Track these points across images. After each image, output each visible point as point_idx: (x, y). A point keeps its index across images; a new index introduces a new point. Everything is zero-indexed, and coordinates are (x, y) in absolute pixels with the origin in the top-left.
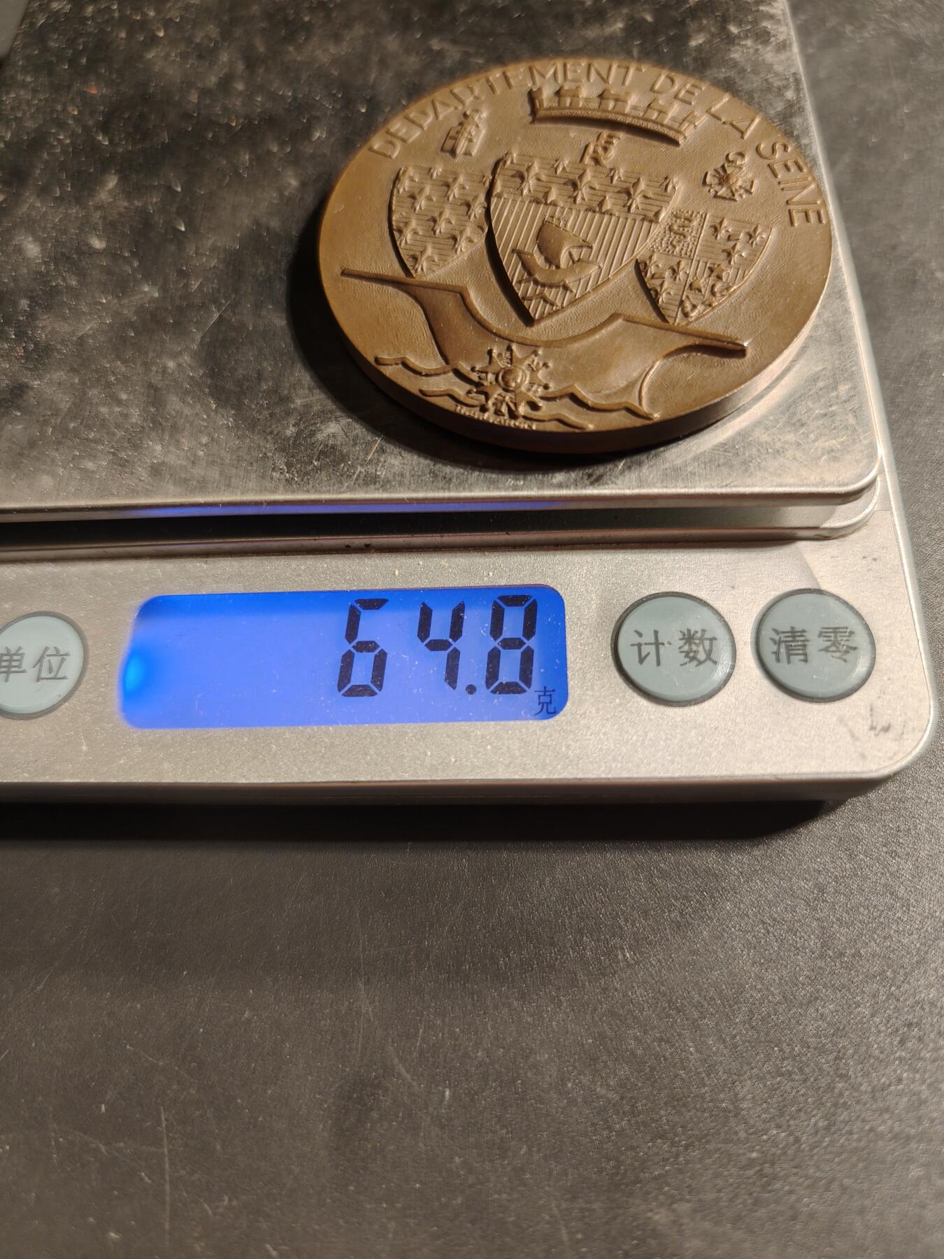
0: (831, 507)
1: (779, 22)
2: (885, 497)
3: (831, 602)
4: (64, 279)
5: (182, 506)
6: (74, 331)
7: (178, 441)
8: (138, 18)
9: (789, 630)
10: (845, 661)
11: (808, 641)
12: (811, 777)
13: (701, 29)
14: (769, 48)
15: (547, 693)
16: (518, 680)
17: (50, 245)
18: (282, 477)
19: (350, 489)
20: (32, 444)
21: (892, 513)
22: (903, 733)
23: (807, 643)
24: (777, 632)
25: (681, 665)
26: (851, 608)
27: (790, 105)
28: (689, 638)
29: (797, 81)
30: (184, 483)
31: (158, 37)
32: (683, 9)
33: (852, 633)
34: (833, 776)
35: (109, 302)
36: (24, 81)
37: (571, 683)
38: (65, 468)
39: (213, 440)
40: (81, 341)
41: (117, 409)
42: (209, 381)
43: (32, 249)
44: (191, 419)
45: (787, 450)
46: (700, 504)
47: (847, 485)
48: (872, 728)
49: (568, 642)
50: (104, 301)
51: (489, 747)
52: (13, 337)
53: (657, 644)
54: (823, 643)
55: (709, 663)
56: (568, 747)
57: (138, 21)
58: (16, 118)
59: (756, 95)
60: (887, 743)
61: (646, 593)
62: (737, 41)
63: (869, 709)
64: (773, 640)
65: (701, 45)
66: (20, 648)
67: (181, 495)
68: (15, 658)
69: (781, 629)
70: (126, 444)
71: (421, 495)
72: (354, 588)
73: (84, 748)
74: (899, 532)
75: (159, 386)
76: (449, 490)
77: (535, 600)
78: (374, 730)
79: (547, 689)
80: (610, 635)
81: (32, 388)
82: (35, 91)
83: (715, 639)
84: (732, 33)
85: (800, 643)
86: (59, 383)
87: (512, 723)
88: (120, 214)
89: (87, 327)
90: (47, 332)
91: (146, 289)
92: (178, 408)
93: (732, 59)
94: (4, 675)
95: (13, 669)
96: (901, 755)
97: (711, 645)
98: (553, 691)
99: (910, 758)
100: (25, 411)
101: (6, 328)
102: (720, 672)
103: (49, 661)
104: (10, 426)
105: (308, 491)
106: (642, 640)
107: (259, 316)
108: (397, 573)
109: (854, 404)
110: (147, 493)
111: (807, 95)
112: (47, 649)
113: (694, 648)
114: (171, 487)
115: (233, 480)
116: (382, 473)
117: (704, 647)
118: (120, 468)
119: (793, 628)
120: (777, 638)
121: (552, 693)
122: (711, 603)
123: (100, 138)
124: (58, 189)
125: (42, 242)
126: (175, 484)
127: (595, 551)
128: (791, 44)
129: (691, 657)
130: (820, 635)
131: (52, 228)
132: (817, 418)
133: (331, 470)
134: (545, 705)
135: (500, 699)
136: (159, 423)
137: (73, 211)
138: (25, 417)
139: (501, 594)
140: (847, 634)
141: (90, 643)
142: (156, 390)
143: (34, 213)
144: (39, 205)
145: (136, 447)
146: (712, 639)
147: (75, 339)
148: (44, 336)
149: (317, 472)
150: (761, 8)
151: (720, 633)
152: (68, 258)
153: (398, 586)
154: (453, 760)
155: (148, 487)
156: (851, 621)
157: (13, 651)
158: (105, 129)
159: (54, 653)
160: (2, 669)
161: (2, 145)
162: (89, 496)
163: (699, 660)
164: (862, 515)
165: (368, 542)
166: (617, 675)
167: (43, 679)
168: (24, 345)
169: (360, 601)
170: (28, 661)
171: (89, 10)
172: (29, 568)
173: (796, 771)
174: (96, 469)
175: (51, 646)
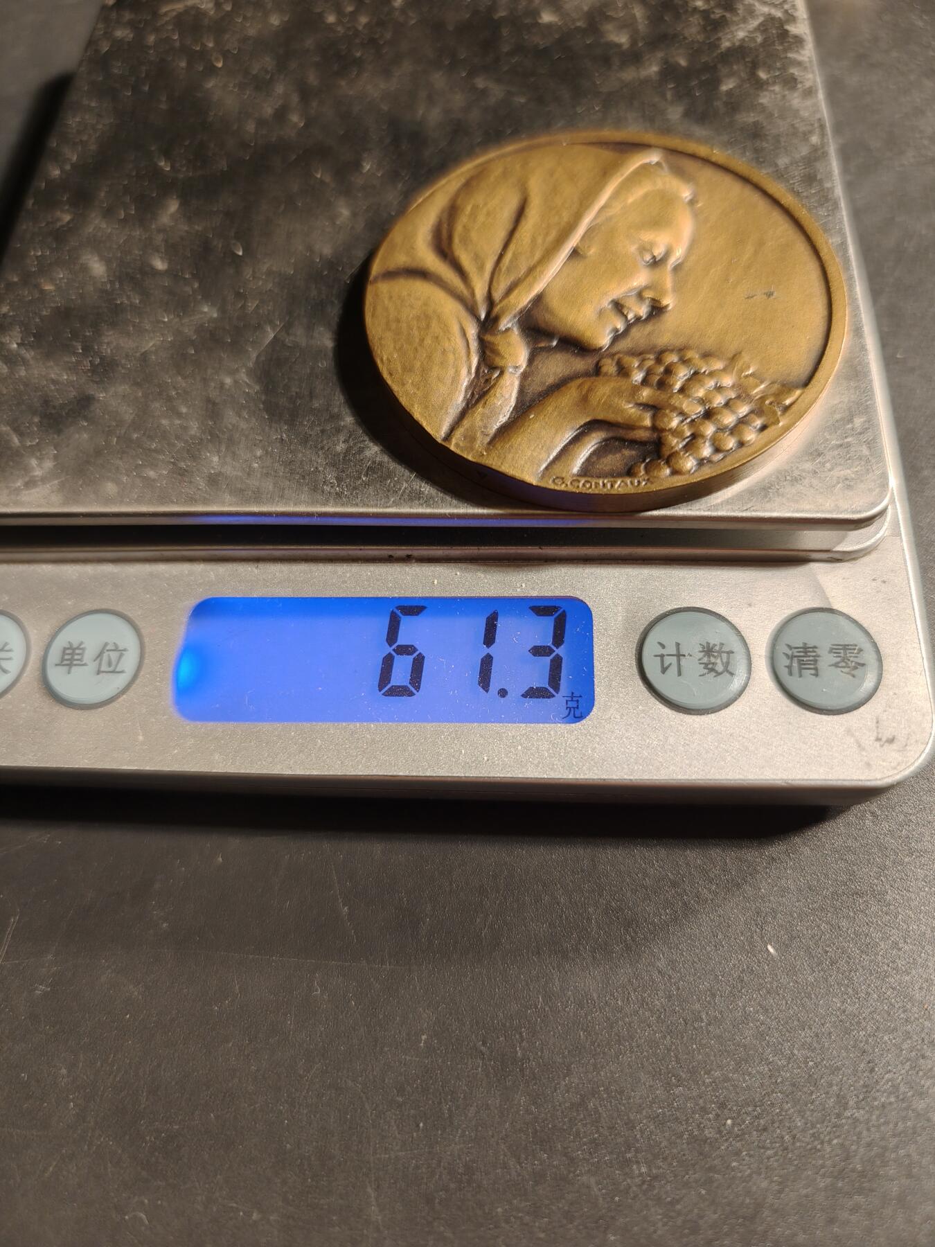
0: (843, 532)
1: (805, 69)
2: (896, 523)
3: (842, 620)
4: (129, 298)
5: (236, 514)
6: (137, 347)
7: (234, 453)
8: (198, 48)
9: (801, 645)
10: (854, 676)
11: (819, 656)
12: (819, 783)
13: (732, 74)
14: (796, 95)
15: (574, 699)
16: (547, 686)
17: (115, 265)
18: (332, 491)
19: (396, 504)
20: (98, 453)
21: (901, 539)
22: (906, 745)
23: (817, 658)
24: (789, 646)
25: (700, 676)
26: (861, 627)
27: (815, 149)
28: (708, 650)
29: (822, 127)
30: (240, 493)
31: (217, 68)
32: (715, 54)
33: (860, 650)
34: (839, 783)
35: (170, 321)
36: (89, 105)
37: (597, 690)
38: (128, 476)
39: (267, 452)
40: (144, 357)
41: (177, 422)
42: (263, 398)
43: (98, 268)
44: (247, 433)
45: (805, 478)
46: (722, 526)
47: (860, 512)
48: (878, 739)
49: (595, 652)
50: (166, 320)
51: (520, 747)
52: (81, 351)
53: (679, 656)
54: (833, 659)
55: (726, 675)
56: (594, 749)
57: (197, 51)
58: (81, 142)
59: (782, 140)
60: (892, 754)
61: (670, 607)
62: (765, 87)
63: (875, 721)
64: (787, 655)
65: (731, 89)
66: (81, 643)
67: (237, 504)
68: (77, 651)
69: (794, 645)
70: (185, 455)
72: (396, 595)
73: (141, 738)
74: (908, 557)
75: (217, 401)
77: (564, 611)
78: (413, 728)
79: (576, 694)
80: (635, 646)
81: (98, 400)
82: (99, 116)
83: (733, 653)
84: (762, 79)
85: (811, 658)
86: (124, 396)
87: (541, 725)
88: (182, 238)
89: (150, 343)
90: (112, 347)
91: (206, 309)
92: (234, 422)
93: (762, 104)
94: (68, 667)
95: (75, 662)
96: (903, 767)
97: (728, 658)
98: (581, 696)
99: (912, 769)
100: (91, 421)
101: (74, 343)
102: (736, 684)
103: (109, 656)
104: (77, 436)
105: (357, 505)
106: (664, 652)
107: (312, 337)
108: (436, 582)
109: (869, 436)
110: (205, 501)
111: (831, 141)
112: (106, 644)
113: (713, 660)
114: (227, 497)
115: (286, 492)
117: (721, 659)
118: (179, 477)
119: (806, 644)
120: (790, 653)
121: (579, 699)
122: (729, 619)
123: (162, 164)
124: (122, 212)
125: (108, 261)
126: (231, 493)
127: (622, 566)
128: (817, 91)
129: (710, 668)
130: (831, 651)
131: (117, 248)
132: (832, 448)
133: (378, 486)
134: (572, 709)
135: (530, 703)
136: (216, 436)
137: (137, 233)
138: (91, 427)
139: (532, 604)
140: (856, 651)
141: (146, 640)
142: (214, 404)
143: (99, 234)
144: (105, 226)
145: (194, 458)
146: (730, 653)
147: (138, 354)
148: (109, 351)
149: (365, 487)
150: (790, 55)
151: (736, 646)
152: (132, 278)
153: (437, 594)
154: (486, 758)
155: (205, 495)
156: (859, 639)
157: (75, 646)
158: (167, 154)
159: (113, 648)
160: (65, 662)
161: (68, 167)
162: (150, 503)
163: (716, 672)
164: (873, 541)
165: (409, 553)
166: (640, 683)
167: (103, 672)
168: (91, 359)
169: (400, 608)
170: (89, 655)
171: (151, 39)
172: (89, 569)
173: (806, 777)
174: (157, 478)
175: (111, 641)
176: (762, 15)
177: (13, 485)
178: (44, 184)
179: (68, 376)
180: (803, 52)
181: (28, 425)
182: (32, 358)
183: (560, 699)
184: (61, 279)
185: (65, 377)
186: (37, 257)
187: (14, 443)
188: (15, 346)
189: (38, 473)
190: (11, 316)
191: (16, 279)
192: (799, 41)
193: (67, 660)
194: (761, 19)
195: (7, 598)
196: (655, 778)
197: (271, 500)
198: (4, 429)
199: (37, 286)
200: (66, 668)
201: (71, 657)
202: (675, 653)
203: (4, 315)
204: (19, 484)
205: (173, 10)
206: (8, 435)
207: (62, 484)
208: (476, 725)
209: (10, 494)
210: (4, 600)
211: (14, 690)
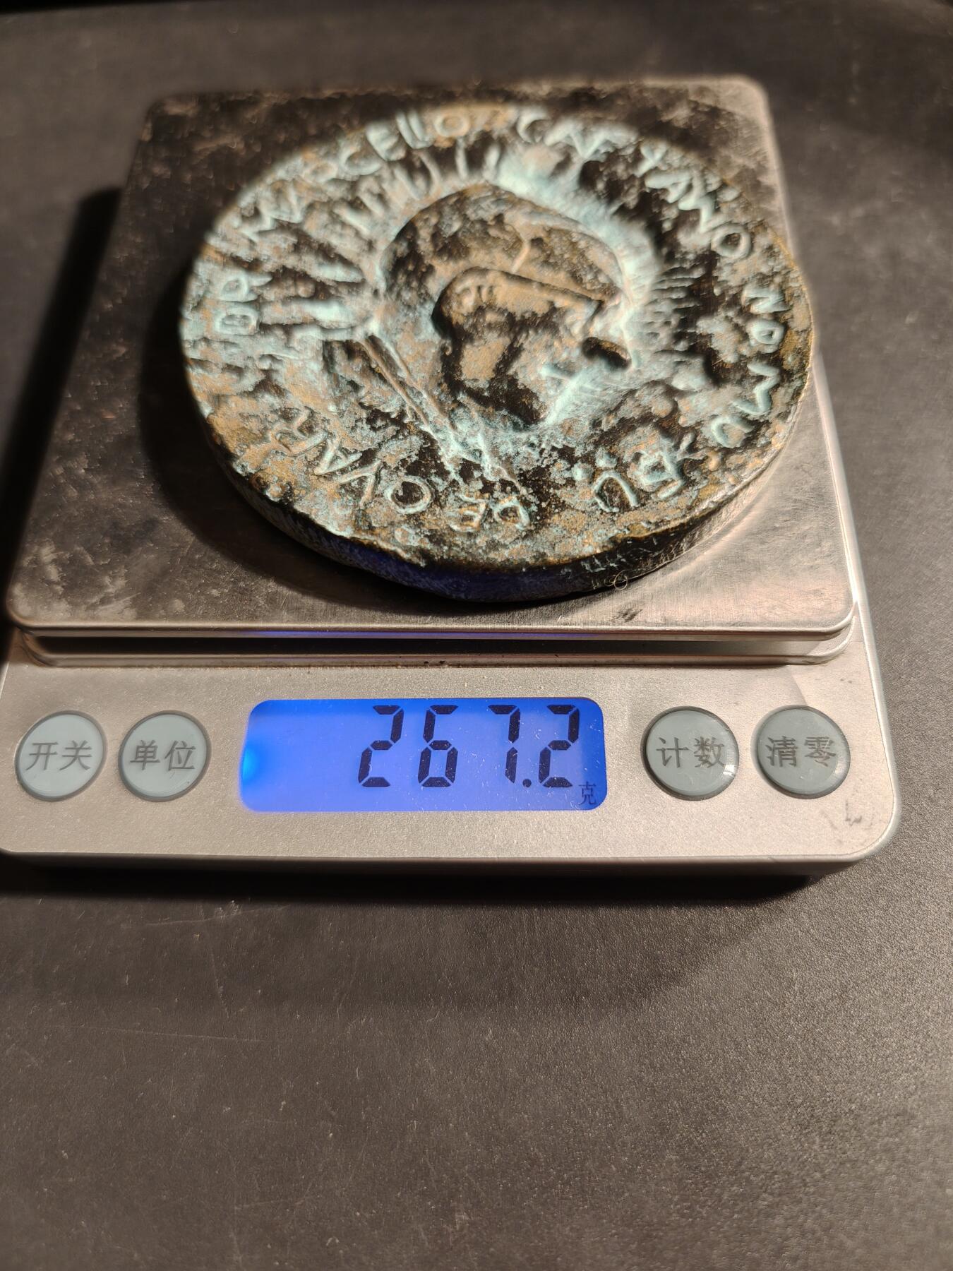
0: (816, 642)
1: (776, 218)
2: (859, 632)
3: (817, 718)
5: (294, 630)
9: (781, 738)
10: (826, 765)
11: (796, 748)
15: (590, 788)
16: (565, 776)
20: (165, 572)
21: (864, 645)
22: (871, 825)
23: (795, 750)
24: (772, 741)
25: (696, 766)
26: (831, 721)
28: (702, 745)
30: (295, 610)
33: (831, 742)
34: (815, 859)
36: (134, 241)
37: (609, 780)
38: (193, 594)
47: (829, 626)
48: (848, 820)
49: (606, 746)
51: (544, 831)
52: (143, 477)
53: (678, 749)
54: (808, 750)
55: (718, 765)
56: (608, 832)
58: (130, 277)
60: (859, 831)
61: (668, 707)
63: (845, 803)
64: (770, 748)
67: (294, 621)
68: (150, 749)
69: (774, 739)
70: (244, 575)
71: (490, 626)
72: (432, 697)
74: (870, 659)
76: (512, 623)
77: (578, 710)
78: (451, 816)
79: (590, 784)
80: (640, 742)
81: (162, 523)
82: (146, 252)
83: (724, 746)
85: (790, 750)
87: (562, 812)
94: (142, 764)
95: (148, 759)
96: (869, 844)
97: (719, 751)
98: (594, 785)
99: (877, 844)
100: (157, 542)
101: (137, 469)
103: (178, 753)
104: (145, 556)
106: (665, 746)
108: (466, 685)
109: (835, 558)
110: (265, 619)
112: (175, 743)
113: (706, 753)
114: (284, 613)
115: (338, 611)
117: (714, 752)
118: (240, 596)
119: (785, 737)
120: (771, 745)
121: (593, 788)
122: (719, 716)
126: (288, 610)
129: (704, 760)
130: (807, 743)
134: (588, 797)
135: (552, 792)
138: (157, 548)
139: (550, 704)
140: (827, 743)
141: (211, 739)
146: (720, 746)
151: (726, 740)
153: (466, 695)
154: (516, 841)
155: (265, 612)
156: (828, 731)
157: (147, 745)
159: (182, 746)
160: (139, 759)
161: (120, 301)
162: (215, 618)
163: (710, 763)
164: (840, 646)
165: (442, 660)
166: (644, 772)
167: (174, 768)
168: (153, 485)
169: (434, 707)
170: (161, 753)
171: (188, 177)
172: (156, 673)
173: (788, 853)
174: (219, 596)
175: (179, 740)
176: (739, 166)
177: (89, 601)
178: (98, 317)
179: (134, 500)
180: (773, 202)
181: (100, 545)
182: (99, 483)
183: (576, 789)
184: (121, 408)
185: (131, 502)
186: (97, 387)
187: (88, 562)
188: (83, 471)
189: (111, 590)
190: (76, 443)
191: (79, 408)
192: (770, 192)
193: (141, 757)
194: (736, 171)
195: (81, 700)
196: (660, 855)
197: (325, 619)
198: (78, 549)
199: (99, 415)
200: (136, 766)
201: (145, 755)
202: (674, 746)
203: (69, 441)
204: (95, 599)
205: (206, 149)
206: (82, 555)
207: (134, 600)
208: (506, 812)
209: (88, 609)
210: (78, 703)
211: (93, 785)
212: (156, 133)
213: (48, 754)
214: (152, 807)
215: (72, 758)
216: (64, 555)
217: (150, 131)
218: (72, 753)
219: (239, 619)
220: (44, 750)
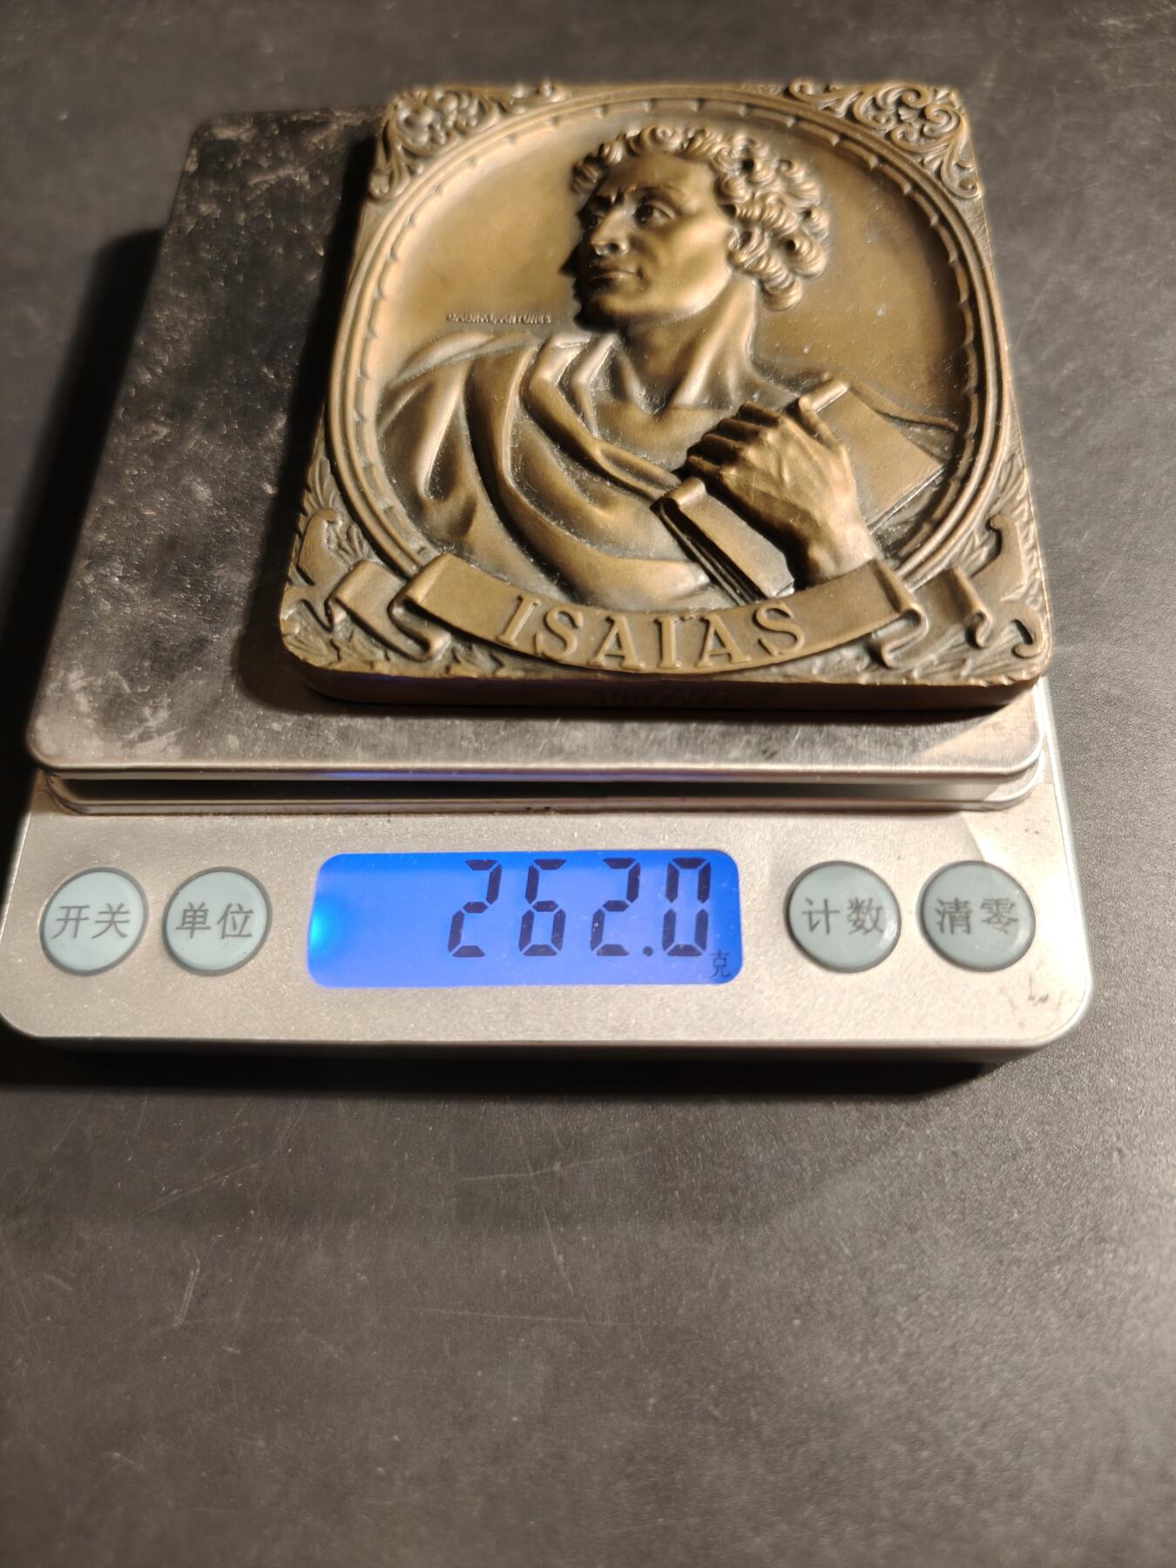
0: (994, 785)
2: (1049, 770)
3: (996, 876)
4: (237, 527)
5: (371, 771)
9: (952, 899)
10: (1006, 932)
11: (971, 912)
12: (971, 1044)
15: (721, 957)
16: (693, 943)
17: (220, 488)
18: (470, 746)
19: (538, 759)
20: (216, 702)
21: (1054, 786)
22: (1060, 1004)
23: (970, 914)
24: (942, 903)
25: (848, 933)
26: (1013, 880)
28: (857, 906)
30: (373, 747)
31: (318, 255)
33: (1013, 905)
34: (991, 1044)
36: (177, 296)
37: (745, 948)
38: (249, 728)
43: (203, 492)
47: (1011, 766)
48: (1031, 998)
49: (742, 909)
51: (668, 1010)
52: (189, 586)
53: (828, 912)
54: (984, 914)
55: (875, 932)
56: (743, 1010)
57: (294, 233)
58: (173, 341)
60: (1045, 1013)
61: (815, 861)
63: (1028, 979)
64: (939, 912)
66: (203, 905)
67: (370, 760)
68: (199, 914)
69: (945, 900)
71: (604, 766)
72: (536, 850)
74: (1060, 803)
77: (709, 864)
78: (557, 991)
79: (723, 952)
80: (782, 901)
82: (190, 310)
83: (882, 909)
85: (963, 914)
87: (690, 986)
90: (224, 583)
94: (190, 930)
95: (197, 926)
96: (1057, 1026)
97: (878, 914)
98: (728, 954)
99: (1066, 1028)
100: (206, 666)
101: (182, 577)
102: (886, 941)
103: (233, 918)
104: (191, 682)
105: (496, 760)
106: (813, 908)
108: (576, 835)
110: (336, 758)
112: (230, 906)
113: (862, 916)
114: (359, 751)
115: (423, 747)
116: (567, 745)
117: (871, 916)
118: (305, 728)
119: (956, 899)
120: (941, 909)
121: (727, 957)
122: (877, 873)
124: (225, 426)
125: (213, 484)
126: (364, 748)
127: (766, 816)
129: (859, 925)
130: (983, 906)
131: (221, 469)
133: (518, 742)
134: (720, 969)
135: (678, 962)
137: (243, 452)
138: (206, 672)
139: (676, 857)
140: (1008, 906)
141: (273, 900)
143: (201, 452)
144: (206, 442)
146: (879, 909)
148: (221, 587)
149: (504, 743)
151: (886, 903)
152: (240, 503)
153: (577, 847)
154: (634, 1021)
155: (336, 749)
156: (1010, 892)
157: (196, 908)
158: (269, 360)
159: (238, 910)
160: (187, 926)
161: (160, 371)
162: (276, 757)
163: (866, 929)
164: (1025, 790)
165: (548, 805)
166: (787, 940)
167: (228, 936)
168: (200, 595)
169: (537, 862)
170: (213, 918)
171: (242, 217)
172: (206, 821)
173: (959, 1037)
174: (280, 730)
175: (235, 903)
177: (125, 736)
178: (134, 391)
179: (177, 614)
181: (137, 669)
182: (137, 593)
183: (706, 958)
184: (162, 503)
185: (175, 616)
186: (133, 477)
187: (123, 690)
188: (117, 579)
189: (152, 724)
190: (109, 545)
191: (111, 502)
193: (190, 923)
195: (118, 855)
196: (806, 1038)
197: (407, 757)
198: (112, 673)
199: (137, 511)
200: (188, 931)
201: (194, 919)
203: (101, 543)
204: (133, 735)
205: (265, 182)
206: (117, 680)
207: (180, 736)
208: (622, 986)
209: (124, 746)
210: (115, 858)
211: (133, 955)
212: (203, 163)
213: (78, 920)
214: (203, 981)
215: (107, 924)
216: (95, 680)
217: (195, 159)
218: (107, 917)
219: (305, 759)
220: (73, 913)
